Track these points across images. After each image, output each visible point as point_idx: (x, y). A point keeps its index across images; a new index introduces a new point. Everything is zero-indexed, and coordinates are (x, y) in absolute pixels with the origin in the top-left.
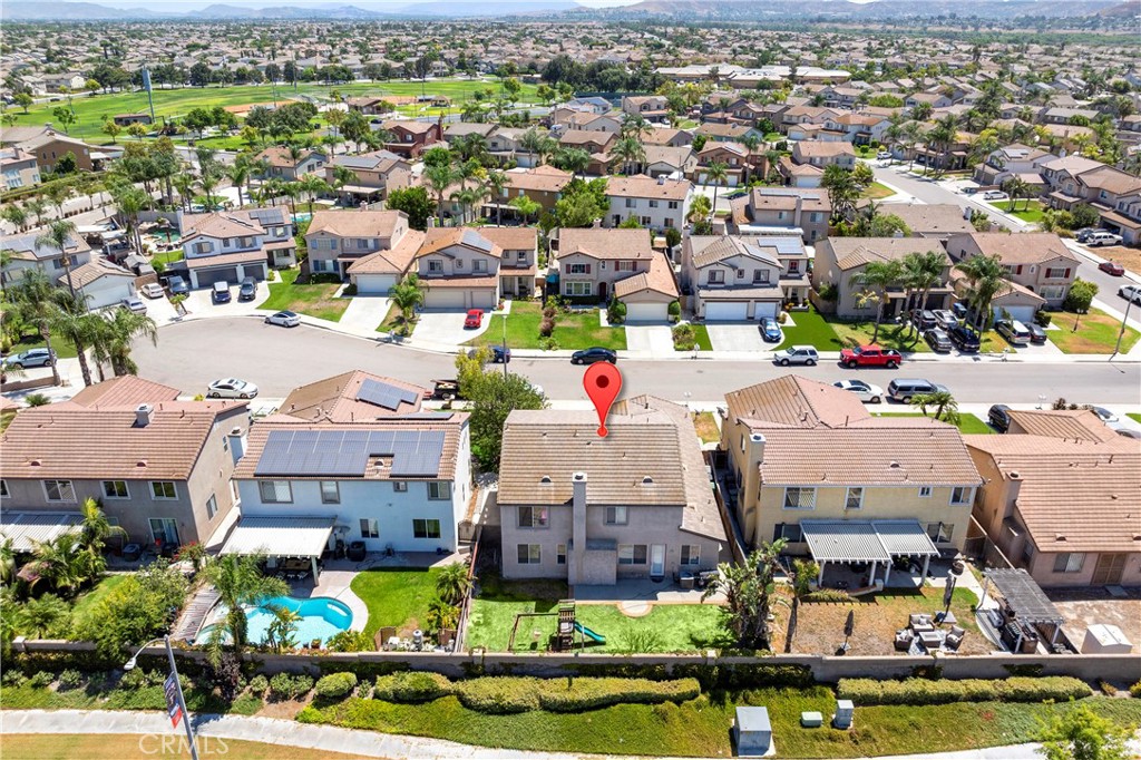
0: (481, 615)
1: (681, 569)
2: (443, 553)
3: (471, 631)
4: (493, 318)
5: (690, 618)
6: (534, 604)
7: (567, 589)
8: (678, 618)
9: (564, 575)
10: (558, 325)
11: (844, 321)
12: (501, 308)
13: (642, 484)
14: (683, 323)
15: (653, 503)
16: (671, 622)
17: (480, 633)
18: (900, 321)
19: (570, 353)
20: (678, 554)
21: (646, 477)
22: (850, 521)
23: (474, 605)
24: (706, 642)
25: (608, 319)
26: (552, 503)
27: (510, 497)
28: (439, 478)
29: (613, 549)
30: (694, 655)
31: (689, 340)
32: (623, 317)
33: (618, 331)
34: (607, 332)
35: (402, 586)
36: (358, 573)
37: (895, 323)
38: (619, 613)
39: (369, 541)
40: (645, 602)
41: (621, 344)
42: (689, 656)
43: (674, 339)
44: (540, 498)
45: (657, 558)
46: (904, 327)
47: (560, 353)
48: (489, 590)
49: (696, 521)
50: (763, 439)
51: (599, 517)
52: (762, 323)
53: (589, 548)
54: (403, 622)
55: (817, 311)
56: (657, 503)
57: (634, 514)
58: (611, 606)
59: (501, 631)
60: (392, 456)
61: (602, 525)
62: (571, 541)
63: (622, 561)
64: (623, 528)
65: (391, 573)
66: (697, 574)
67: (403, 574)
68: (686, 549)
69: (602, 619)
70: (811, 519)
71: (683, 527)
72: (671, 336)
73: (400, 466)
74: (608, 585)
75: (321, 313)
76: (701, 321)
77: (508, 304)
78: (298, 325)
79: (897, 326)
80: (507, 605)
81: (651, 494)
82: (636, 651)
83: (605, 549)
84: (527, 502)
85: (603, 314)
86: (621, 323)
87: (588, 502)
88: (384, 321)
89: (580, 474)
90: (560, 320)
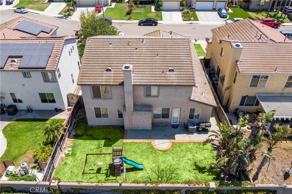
0: (71, 149)
1: (189, 122)
2: (58, 111)
3: (62, 159)
4: (107, 9)
5: (194, 151)
6: (103, 141)
7: (124, 133)
8: (187, 152)
9: (122, 124)
10: (133, 11)
11: (253, 11)
12: (111, 5)
13: (168, 73)
14: (186, 10)
15: (175, 84)
16: (183, 154)
17: (68, 162)
18: (276, 11)
19: (137, 21)
20: (188, 113)
21: (170, 68)
22: (284, 95)
23: (68, 142)
24: (205, 168)
25: (155, 9)
26: (111, 83)
27: (85, 80)
28: (46, 69)
29: (149, 111)
30: (200, 186)
31: (189, 16)
32: (161, 8)
33: (159, 13)
34: (155, 14)
35: (31, 130)
36: (10, 122)
37: (274, 12)
38: (152, 148)
39: (18, 104)
40: (168, 141)
41: (160, 18)
42: (197, 186)
43: (182, 16)
44: (104, 80)
45: (175, 114)
46: (278, 13)
47: (134, 21)
48: (79, 133)
49: (199, 94)
50: (241, 46)
51: (141, 92)
52: (219, 10)
53: (135, 110)
54: (25, 153)
55: (241, 7)
56: (177, 84)
57: (162, 90)
58: (148, 143)
59: (81, 160)
60: (21, 57)
61: (143, 97)
62: (124, 106)
63: (155, 116)
64: (155, 99)
65: (27, 122)
66: (198, 124)
67: (34, 123)
68: (192, 111)
69: (142, 151)
70: (263, 93)
71: (192, 98)
72: (181, 15)
73: (25, 63)
74: (147, 130)
75: (37, 8)
76: (194, 10)
77: (114, 4)
78: (27, 12)
79: (275, 13)
80: (88, 142)
81: (173, 78)
82: (161, 182)
83: (145, 111)
84: (96, 83)
85: (153, 8)
86: (160, 10)
87: (133, 83)
88: (62, 11)
89: (127, 65)
90: (135, 9)
